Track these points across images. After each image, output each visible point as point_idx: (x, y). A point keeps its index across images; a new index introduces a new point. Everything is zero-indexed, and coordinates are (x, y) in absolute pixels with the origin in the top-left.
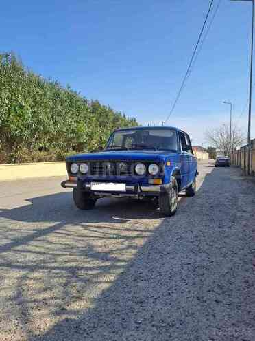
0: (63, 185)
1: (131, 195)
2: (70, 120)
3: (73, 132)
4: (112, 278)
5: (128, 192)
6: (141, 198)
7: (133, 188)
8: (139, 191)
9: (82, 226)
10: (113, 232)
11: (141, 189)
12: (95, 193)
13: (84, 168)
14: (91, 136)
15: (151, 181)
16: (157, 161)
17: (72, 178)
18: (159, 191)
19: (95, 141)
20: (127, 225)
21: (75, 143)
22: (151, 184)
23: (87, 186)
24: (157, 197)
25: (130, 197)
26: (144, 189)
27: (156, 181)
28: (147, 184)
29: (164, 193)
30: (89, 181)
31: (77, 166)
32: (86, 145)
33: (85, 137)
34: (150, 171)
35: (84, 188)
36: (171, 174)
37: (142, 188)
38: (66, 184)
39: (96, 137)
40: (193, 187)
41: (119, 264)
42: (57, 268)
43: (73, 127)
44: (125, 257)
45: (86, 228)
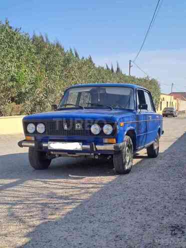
0: (20, 144)
1: (87, 154)
2: (9, 64)
3: (13, 79)
4: (74, 207)
5: (84, 151)
6: (97, 157)
7: (88, 147)
8: (95, 150)
9: (42, 181)
10: (71, 185)
11: (96, 149)
12: (52, 152)
13: (41, 128)
14: (34, 84)
15: (106, 141)
16: (111, 122)
17: (29, 138)
18: (114, 149)
19: (40, 90)
20: (83, 181)
21: (14, 93)
22: (106, 144)
23: (44, 145)
24: (112, 155)
25: (86, 156)
26: (99, 147)
27: (110, 141)
28: (102, 144)
29: (118, 152)
30: (46, 140)
31: (34, 126)
32: (28, 95)
33: (27, 85)
34: (105, 131)
35: (41, 147)
36: (125, 133)
37: (97, 147)
38: (23, 144)
39: (41, 85)
40: (155, 147)
41: (78, 201)
42: (32, 204)
43: (12, 73)
44: (82, 198)
45: (46, 183)
